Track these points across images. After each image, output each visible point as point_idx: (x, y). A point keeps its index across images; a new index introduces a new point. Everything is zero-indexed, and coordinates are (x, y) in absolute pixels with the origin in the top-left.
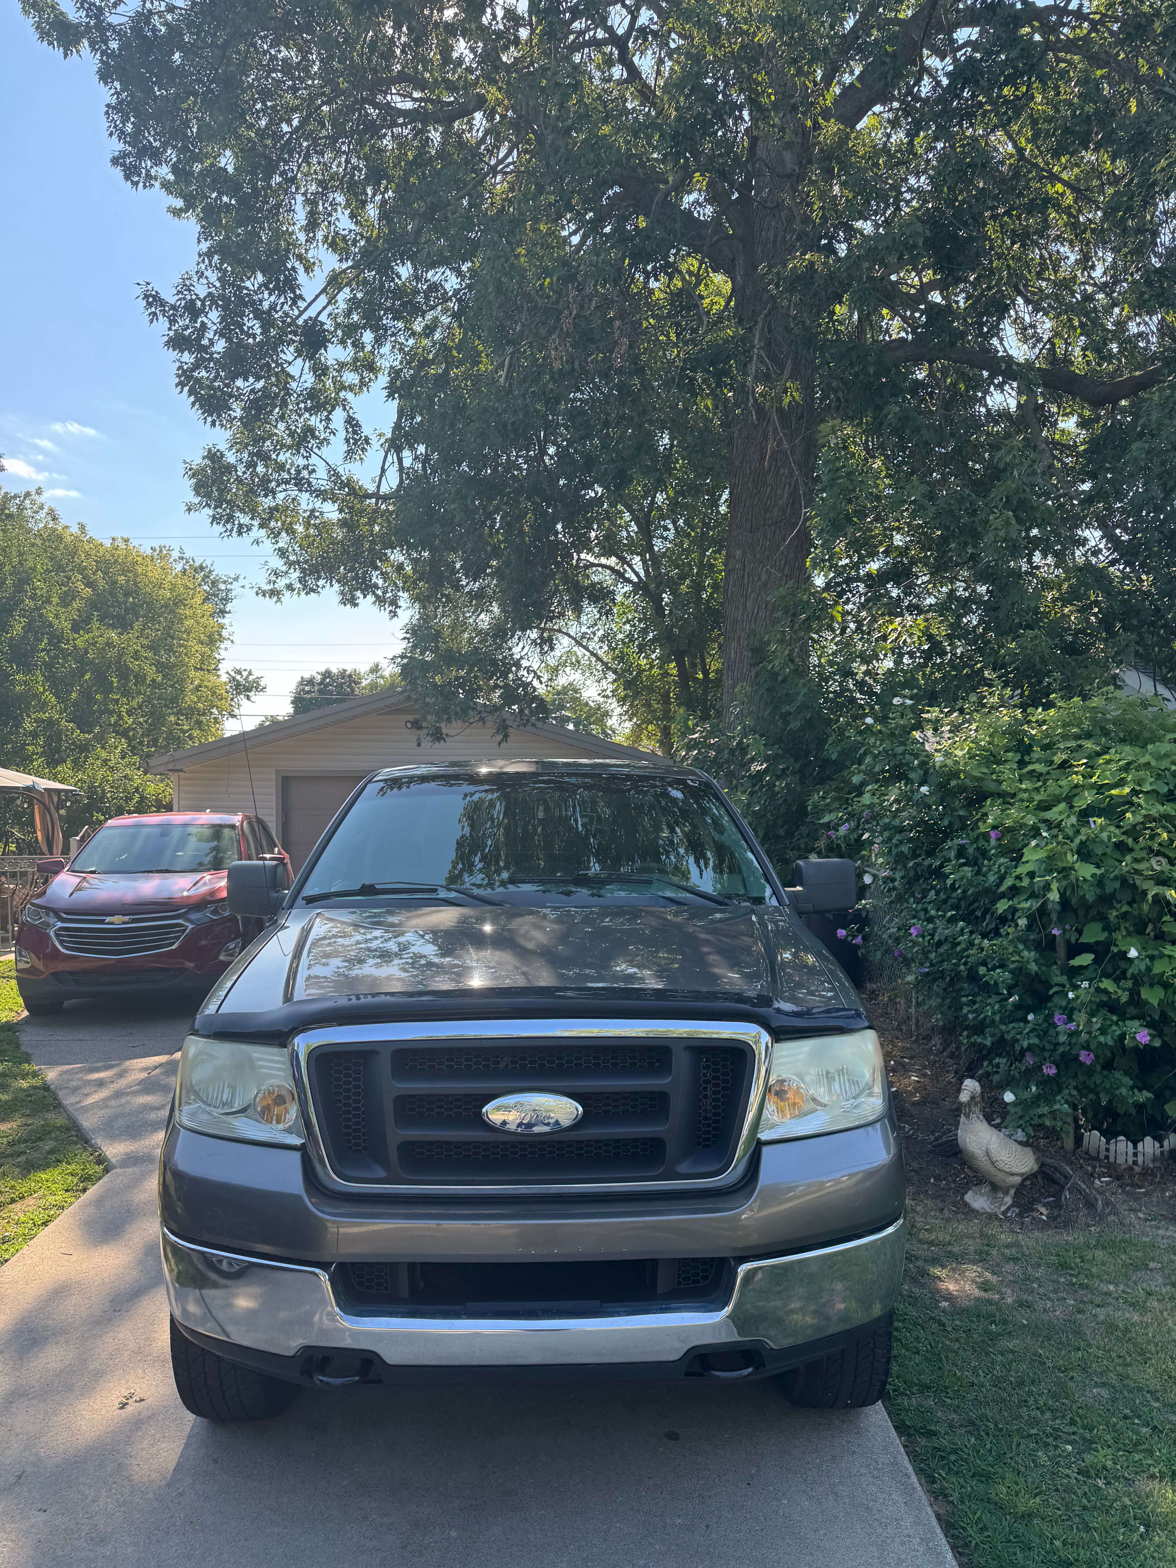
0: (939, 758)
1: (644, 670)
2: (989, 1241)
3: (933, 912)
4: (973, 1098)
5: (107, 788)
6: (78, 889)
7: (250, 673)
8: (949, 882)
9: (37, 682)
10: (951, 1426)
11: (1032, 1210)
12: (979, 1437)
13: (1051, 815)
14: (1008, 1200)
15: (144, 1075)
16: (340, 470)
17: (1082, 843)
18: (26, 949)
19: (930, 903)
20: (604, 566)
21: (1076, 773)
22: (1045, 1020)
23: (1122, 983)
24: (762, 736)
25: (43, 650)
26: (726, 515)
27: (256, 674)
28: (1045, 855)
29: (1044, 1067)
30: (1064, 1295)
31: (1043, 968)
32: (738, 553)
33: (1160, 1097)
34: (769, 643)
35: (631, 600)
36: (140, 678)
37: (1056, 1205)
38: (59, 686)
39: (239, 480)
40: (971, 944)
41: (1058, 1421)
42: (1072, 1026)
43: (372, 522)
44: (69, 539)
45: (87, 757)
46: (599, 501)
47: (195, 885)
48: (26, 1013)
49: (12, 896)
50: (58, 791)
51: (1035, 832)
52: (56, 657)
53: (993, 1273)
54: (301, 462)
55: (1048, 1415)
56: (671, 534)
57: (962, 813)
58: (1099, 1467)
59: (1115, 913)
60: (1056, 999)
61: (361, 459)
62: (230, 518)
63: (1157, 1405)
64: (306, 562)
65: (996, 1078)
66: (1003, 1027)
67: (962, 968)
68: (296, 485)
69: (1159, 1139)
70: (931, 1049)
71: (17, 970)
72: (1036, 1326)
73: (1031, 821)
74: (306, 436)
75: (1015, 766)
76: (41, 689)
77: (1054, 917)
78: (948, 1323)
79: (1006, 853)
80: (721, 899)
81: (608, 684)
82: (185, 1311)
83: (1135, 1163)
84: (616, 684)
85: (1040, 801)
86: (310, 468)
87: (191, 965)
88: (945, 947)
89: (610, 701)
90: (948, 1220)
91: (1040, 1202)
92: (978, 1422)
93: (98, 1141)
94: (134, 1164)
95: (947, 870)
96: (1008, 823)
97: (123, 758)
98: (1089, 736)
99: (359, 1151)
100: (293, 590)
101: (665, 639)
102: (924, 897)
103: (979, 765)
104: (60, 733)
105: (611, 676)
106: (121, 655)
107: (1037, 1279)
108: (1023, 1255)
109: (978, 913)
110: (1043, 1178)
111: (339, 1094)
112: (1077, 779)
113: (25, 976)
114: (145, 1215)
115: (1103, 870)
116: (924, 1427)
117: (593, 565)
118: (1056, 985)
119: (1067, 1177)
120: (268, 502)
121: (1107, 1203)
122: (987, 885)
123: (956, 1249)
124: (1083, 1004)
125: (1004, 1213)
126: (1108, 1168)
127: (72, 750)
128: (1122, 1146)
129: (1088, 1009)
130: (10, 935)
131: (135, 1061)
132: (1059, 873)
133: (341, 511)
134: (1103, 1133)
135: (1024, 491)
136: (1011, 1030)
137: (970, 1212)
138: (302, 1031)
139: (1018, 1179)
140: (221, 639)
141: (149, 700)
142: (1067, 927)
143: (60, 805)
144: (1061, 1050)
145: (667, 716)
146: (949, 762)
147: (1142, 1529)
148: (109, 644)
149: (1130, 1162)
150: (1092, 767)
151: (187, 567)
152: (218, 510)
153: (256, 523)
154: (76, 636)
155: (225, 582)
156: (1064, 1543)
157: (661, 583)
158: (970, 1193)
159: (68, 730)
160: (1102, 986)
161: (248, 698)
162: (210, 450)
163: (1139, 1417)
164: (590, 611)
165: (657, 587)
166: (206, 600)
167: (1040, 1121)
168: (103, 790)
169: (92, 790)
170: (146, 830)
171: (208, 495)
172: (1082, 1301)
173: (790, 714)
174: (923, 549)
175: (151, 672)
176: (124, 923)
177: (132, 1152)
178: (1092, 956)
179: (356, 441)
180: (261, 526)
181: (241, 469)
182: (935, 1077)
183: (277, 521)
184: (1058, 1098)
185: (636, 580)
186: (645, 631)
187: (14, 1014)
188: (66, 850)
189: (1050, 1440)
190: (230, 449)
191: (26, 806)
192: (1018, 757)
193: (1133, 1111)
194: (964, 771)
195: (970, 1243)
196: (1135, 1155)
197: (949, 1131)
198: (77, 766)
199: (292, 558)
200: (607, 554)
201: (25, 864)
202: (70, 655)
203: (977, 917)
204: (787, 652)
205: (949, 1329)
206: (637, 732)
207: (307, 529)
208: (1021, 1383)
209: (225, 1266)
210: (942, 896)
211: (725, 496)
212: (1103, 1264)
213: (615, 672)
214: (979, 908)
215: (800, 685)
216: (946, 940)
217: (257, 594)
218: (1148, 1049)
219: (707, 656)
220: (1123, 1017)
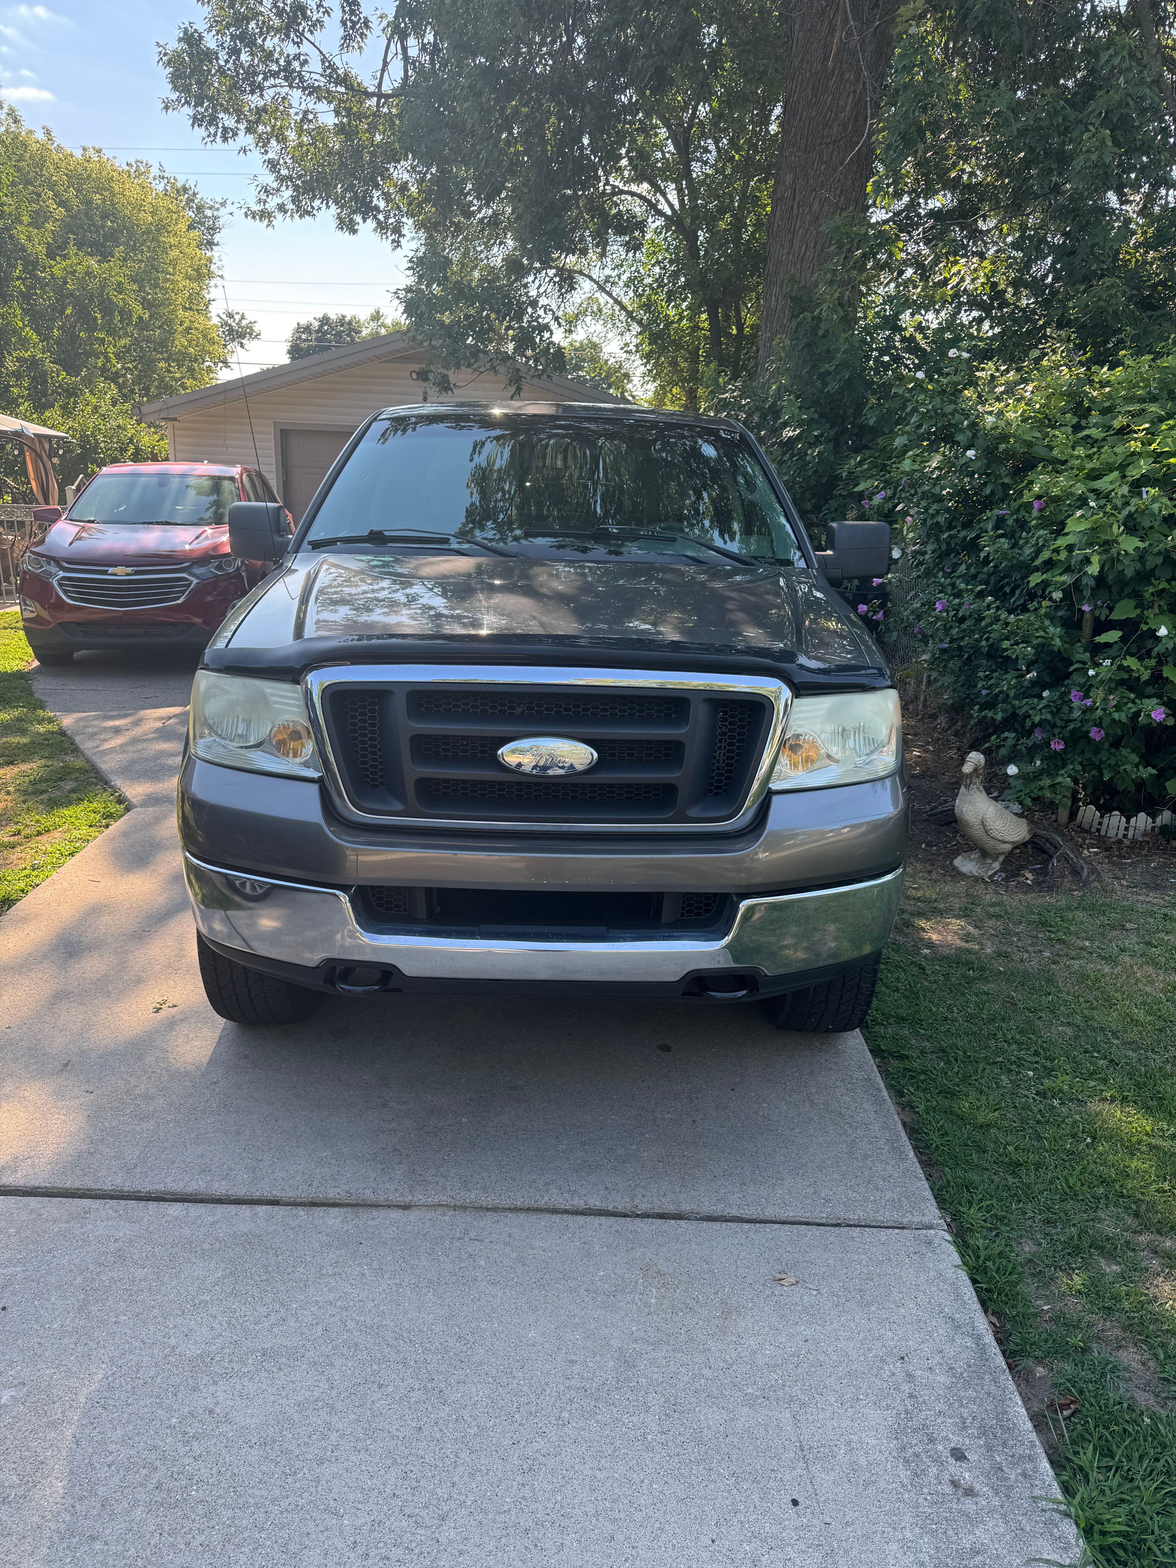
0: (990, 420)
1: (673, 322)
2: (974, 901)
3: (963, 586)
4: (976, 770)
5: (100, 438)
6: (77, 538)
7: (243, 317)
8: (982, 555)
9: (15, 316)
10: (922, 1052)
11: (1018, 875)
12: (948, 1062)
13: (1102, 484)
14: (997, 866)
15: (159, 724)
16: (337, 62)
17: (1130, 515)
18: (31, 598)
19: (958, 577)
20: (633, 194)
21: (1135, 439)
22: (1061, 697)
23: (1147, 662)
24: (797, 397)
25: (18, 278)
26: (776, 134)
27: (250, 317)
28: (1089, 526)
29: (1052, 743)
30: (1041, 948)
31: (1067, 646)
32: (789, 178)
33: (1161, 777)
34: (816, 285)
35: (662, 236)
36: (125, 314)
37: (1043, 872)
38: (38, 319)
39: (221, 71)
40: (997, 619)
41: (1023, 1052)
42: (1089, 702)
43: (373, 128)
44: (35, 147)
45: (75, 403)
46: (632, 108)
47: (197, 538)
48: (36, 663)
49: (11, 548)
50: (49, 438)
51: (1082, 502)
52: (33, 287)
53: (976, 927)
54: (291, 49)
55: (1014, 1047)
56: (712, 157)
57: (1006, 481)
58: (1056, 1090)
59: (1151, 590)
60: (1074, 677)
61: (360, 48)
62: (213, 120)
63: (1116, 1042)
64: (300, 177)
65: (1003, 751)
66: (1017, 702)
67: (984, 643)
68: (286, 79)
69: (1153, 815)
70: (935, 727)
71: (24, 620)
72: (1012, 974)
73: (1079, 489)
74: (296, 16)
75: (1069, 430)
76: (21, 325)
77: (1087, 593)
78: (928, 967)
79: (1047, 526)
80: (748, 560)
81: (632, 337)
82: (211, 929)
83: (1125, 836)
84: (640, 337)
85: (1093, 469)
86: (302, 58)
87: (199, 621)
88: (969, 623)
89: (633, 358)
90: (936, 881)
91: (1027, 868)
92: (949, 1050)
93: (118, 782)
94: (154, 805)
95: (982, 542)
96: (1055, 491)
97: (114, 404)
98: (1154, 399)
99: (376, 786)
100: (286, 212)
101: (697, 284)
102: (953, 571)
103: (1031, 428)
104: (45, 373)
105: (636, 328)
106: (103, 286)
107: (1018, 933)
108: (1007, 913)
109: (1007, 589)
110: (1033, 848)
111: (355, 731)
112: (1135, 446)
113: (33, 626)
114: (167, 849)
115: (1147, 543)
116: (898, 1052)
117: (622, 192)
118: (1077, 662)
119: (1056, 847)
120: (255, 101)
121: (1093, 871)
122: (1021, 558)
123: (941, 906)
124: (1102, 681)
125: (990, 877)
126: (1099, 841)
127: (59, 394)
128: (1116, 820)
129: (1107, 688)
130: (14, 588)
131: (148, 711)
132: (1100, 546)
133: (337, 113)
134: (1098, 808)
135: (1128, 104)
136: (1023, 706)
137: (957, 875)
138: (315, 668)
139: (1009, 847)
140: (210, 275)
141: (136, 342)
142: (1099, 603)
143: (52, 453)
144: (1072, 726)
145: (694, 377)
146: (1002, 423)
147: (1089, 1140)
148: (89, 273)
149: (1120, 836)
150: (1153, 434)
151: (168, 188)
152: (199, 109)
153: (242, 127)
154: (53, 263)
155: (210, 208)
156: (1017, 1148)
157: (697, 217)
158: (960, 858)
159: (52, 372)
160: (1125, 663)
161: (242, 346)
162: (186, 31)
163: (1099, 1052)
164: (616, 247)
165: (693, 222)
166: (191, 227)
167: (1040, 793)
168: (97, 441)
169: (84, 439)
170: (143, 480)
171: (186, 89)
172: (1057, 955)
173: (829, 373)
174: (1000, 176)
175: (138, 310)
176: (127, 575)
177: (152, 793)
178: (1120, 634)
179: (354, 24)
180: (249, 130)
181: (223, 56)
182: (937, 753)
183: (265, 124)
184: (1062, 772)
185: (669, 213)
186: (675, 275)
187: (24, 663)
188: (63, 501)
189: (1014, 1067)
190: (209, 30)
191: (16, 452)
192: (1075, 420)
193: (1132, 789)
194: (1014, 436)
195: (956, 900)
196: (1127, 829)
197: (946, 801)
198: (67, 411)
199: (284, 172)
200: (639, 178)
201: (22, 513)
202: (47, 285)
203: (1005, 594)
204: (837, 295)
205: (929, 972)
206: (660, 396)
207: (300, 136)
208: (992, 1020)
209: (248, 890)
210: (973, 570)
211: (778, 111)
212: (1082, 923)
213: (640, 323)
214: (1008, 584)
215: (841, 341)
216: (970, 616)
217: (246, 216)
218: (1162, 727)
219: (743, 307)
220: (1142, 696)
